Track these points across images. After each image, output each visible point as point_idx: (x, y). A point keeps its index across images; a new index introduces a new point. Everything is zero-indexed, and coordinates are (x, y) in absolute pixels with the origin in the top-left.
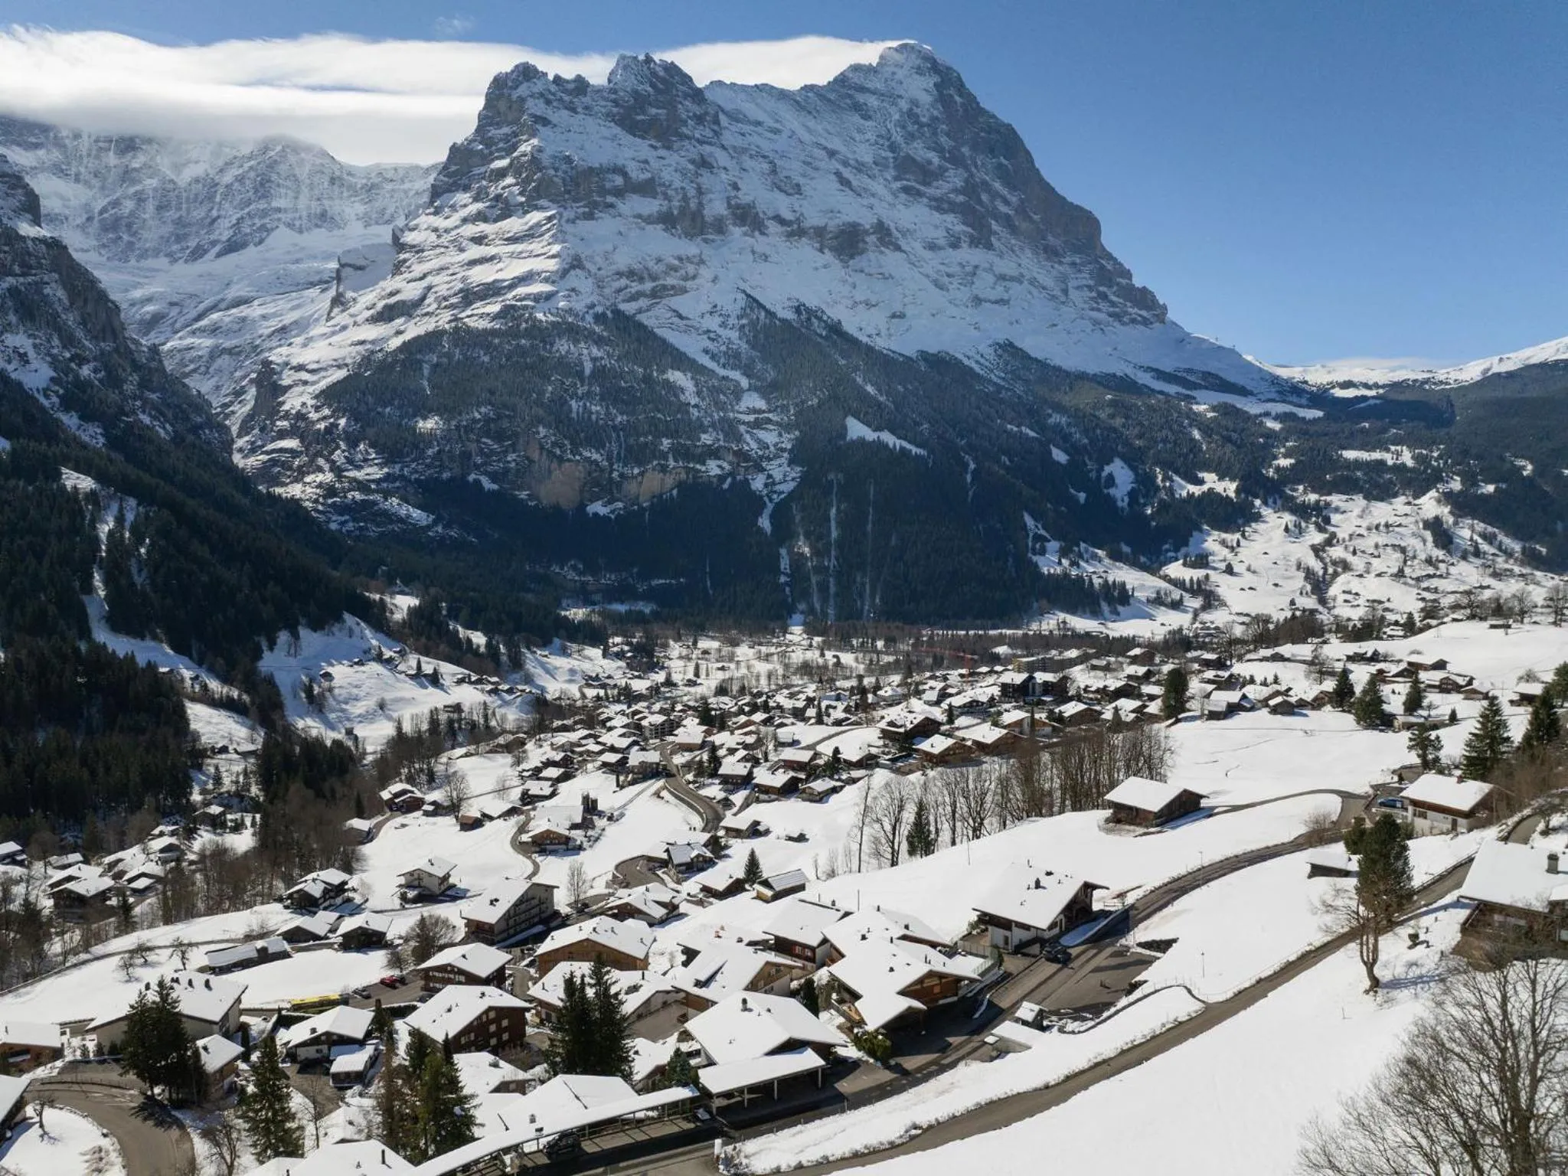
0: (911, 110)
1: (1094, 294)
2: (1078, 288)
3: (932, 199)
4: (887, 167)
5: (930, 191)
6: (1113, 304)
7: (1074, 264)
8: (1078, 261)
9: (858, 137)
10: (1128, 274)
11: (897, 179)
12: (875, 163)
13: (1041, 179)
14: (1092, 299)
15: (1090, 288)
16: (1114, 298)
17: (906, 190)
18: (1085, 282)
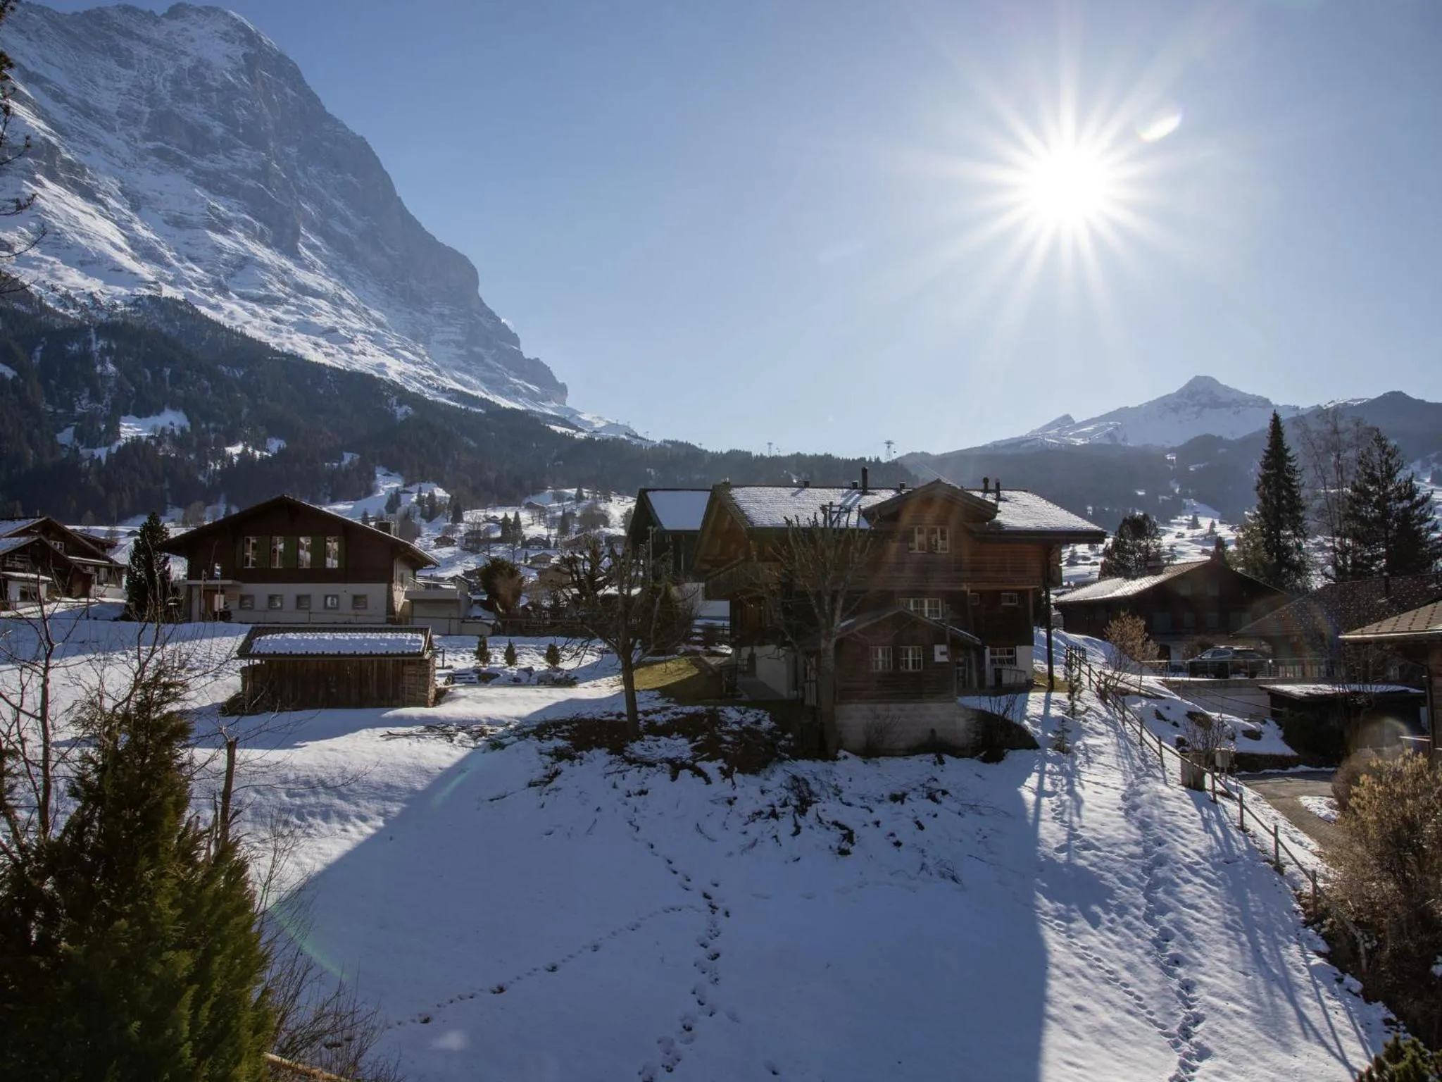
0: (195, 68)
1: (462, 352)
2: (443, 343)
3: (198, 171)
4: (136, 122)
5: (197, 162)
6: (490, 368)
7: (441, 315)
8: (447, 312)
9: (102, 82)
10: (514, 339)
11: (147, 138)
12: (118, 113)
13: (403, 211)
14: (460, 356)
15: (459, 345)
16: (490, 361)
17: (161, 154)
18: (453, 337)
